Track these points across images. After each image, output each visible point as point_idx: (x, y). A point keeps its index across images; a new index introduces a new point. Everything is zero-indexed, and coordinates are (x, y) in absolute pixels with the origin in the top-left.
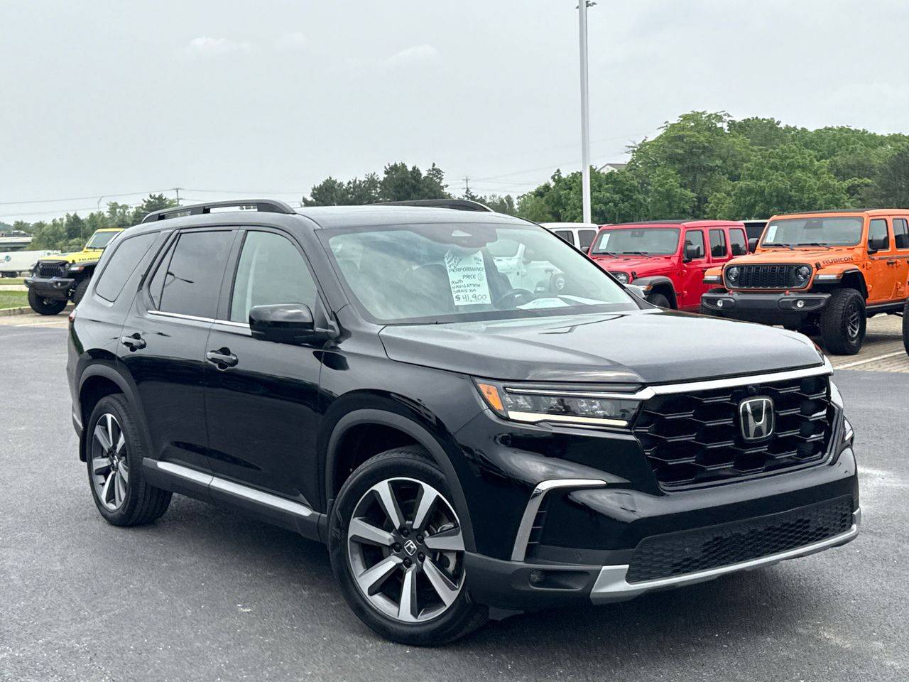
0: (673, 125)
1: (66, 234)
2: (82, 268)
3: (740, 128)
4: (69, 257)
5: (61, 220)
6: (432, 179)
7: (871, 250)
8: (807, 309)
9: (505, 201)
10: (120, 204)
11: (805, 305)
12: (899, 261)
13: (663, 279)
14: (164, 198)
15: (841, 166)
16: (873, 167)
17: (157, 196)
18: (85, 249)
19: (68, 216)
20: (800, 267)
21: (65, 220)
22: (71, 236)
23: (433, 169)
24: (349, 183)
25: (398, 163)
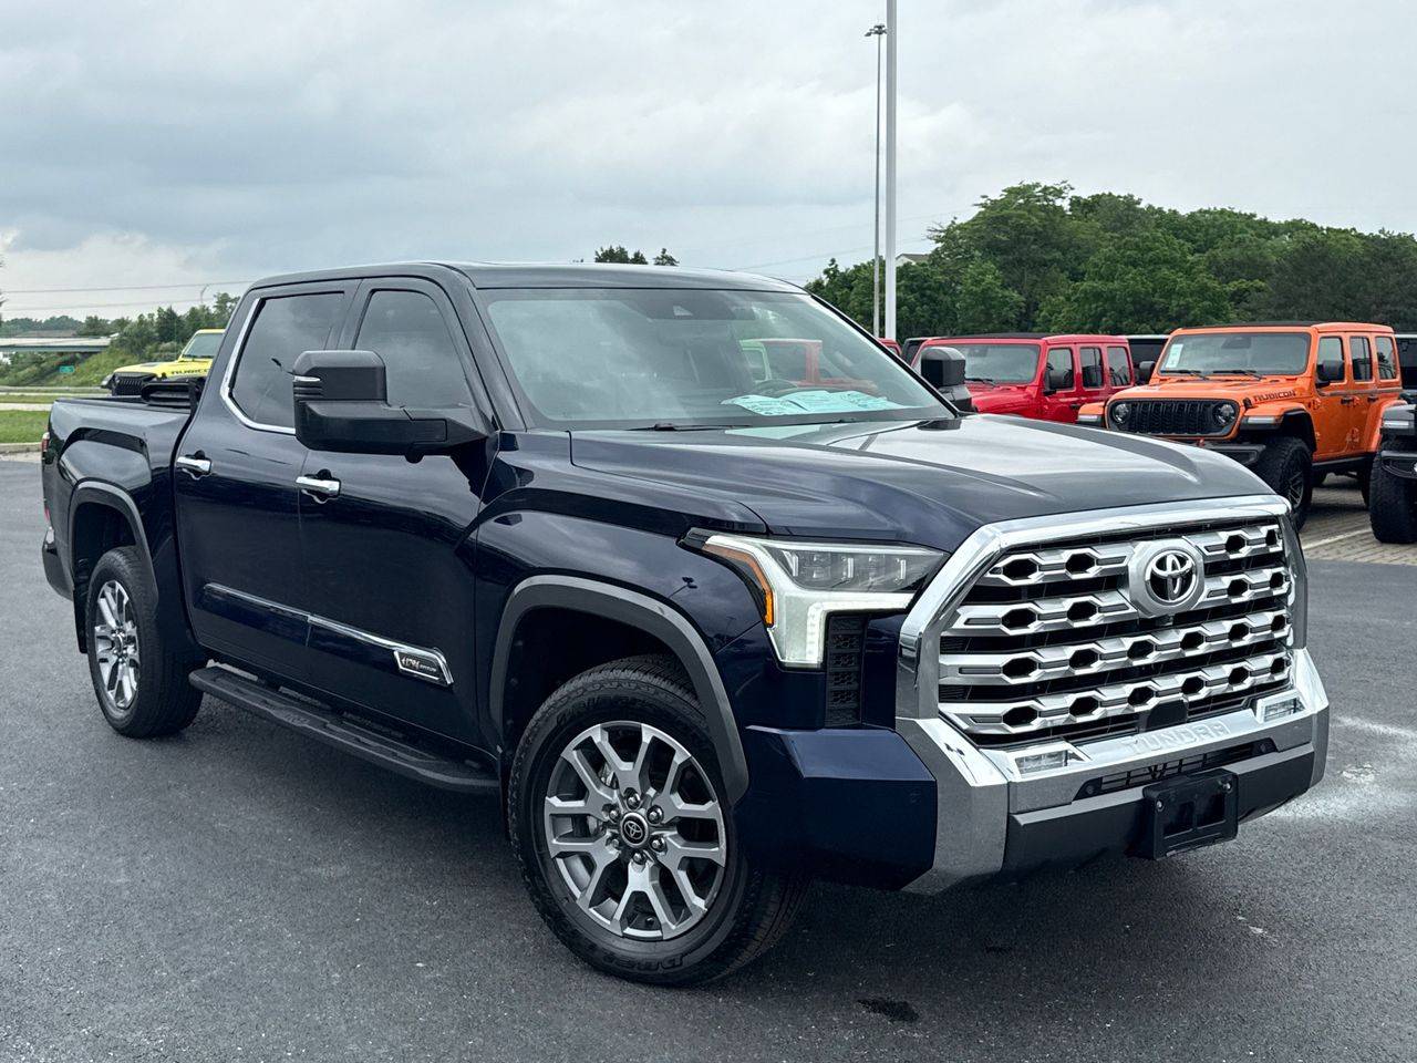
0: (995, 202)
1: (157, 334)
3: (1087, 207)
4: (158, 368)
5: (151, 316)
10: (231, 296)
15: (1223, 262)
16: (1268, 264)
18: (181, 358)
19: (160, 310)
21: (156, 316)
22: (163, 339)
23: (663, 257)
25: (614, 248)
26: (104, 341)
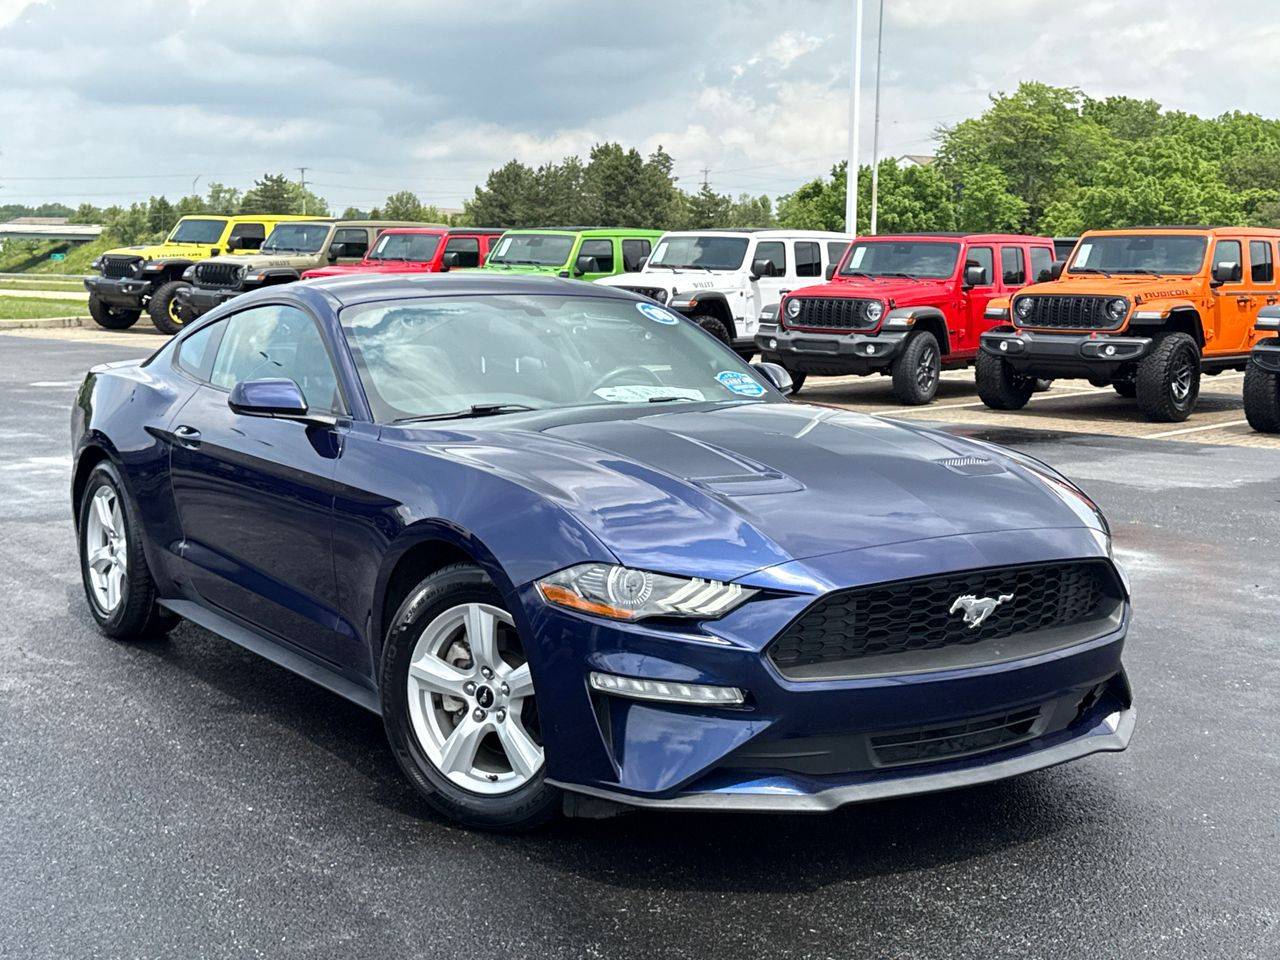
1: (147, 223)
2: (161, 268)
3: (1099, 113)
4: (145, 252)
5: (144, 205)
6: (655, 168)
7: (1215, 282)
8: (1119, 357)
9: (759, 204)
10: (226, 188)
11: (1116, 352)
12: (1255, 298)
13: (933, 311)
14: (284, 180)
15: (1236, 171)
17: (275, 178)
18: (166, 242)
19: (153, 200)
20: (1114, 301)
21: (149, 206)
22: (155, 229)
23: (660, 155)
24: (541, 169)
25: (610, 144)
26: (95, 229)
